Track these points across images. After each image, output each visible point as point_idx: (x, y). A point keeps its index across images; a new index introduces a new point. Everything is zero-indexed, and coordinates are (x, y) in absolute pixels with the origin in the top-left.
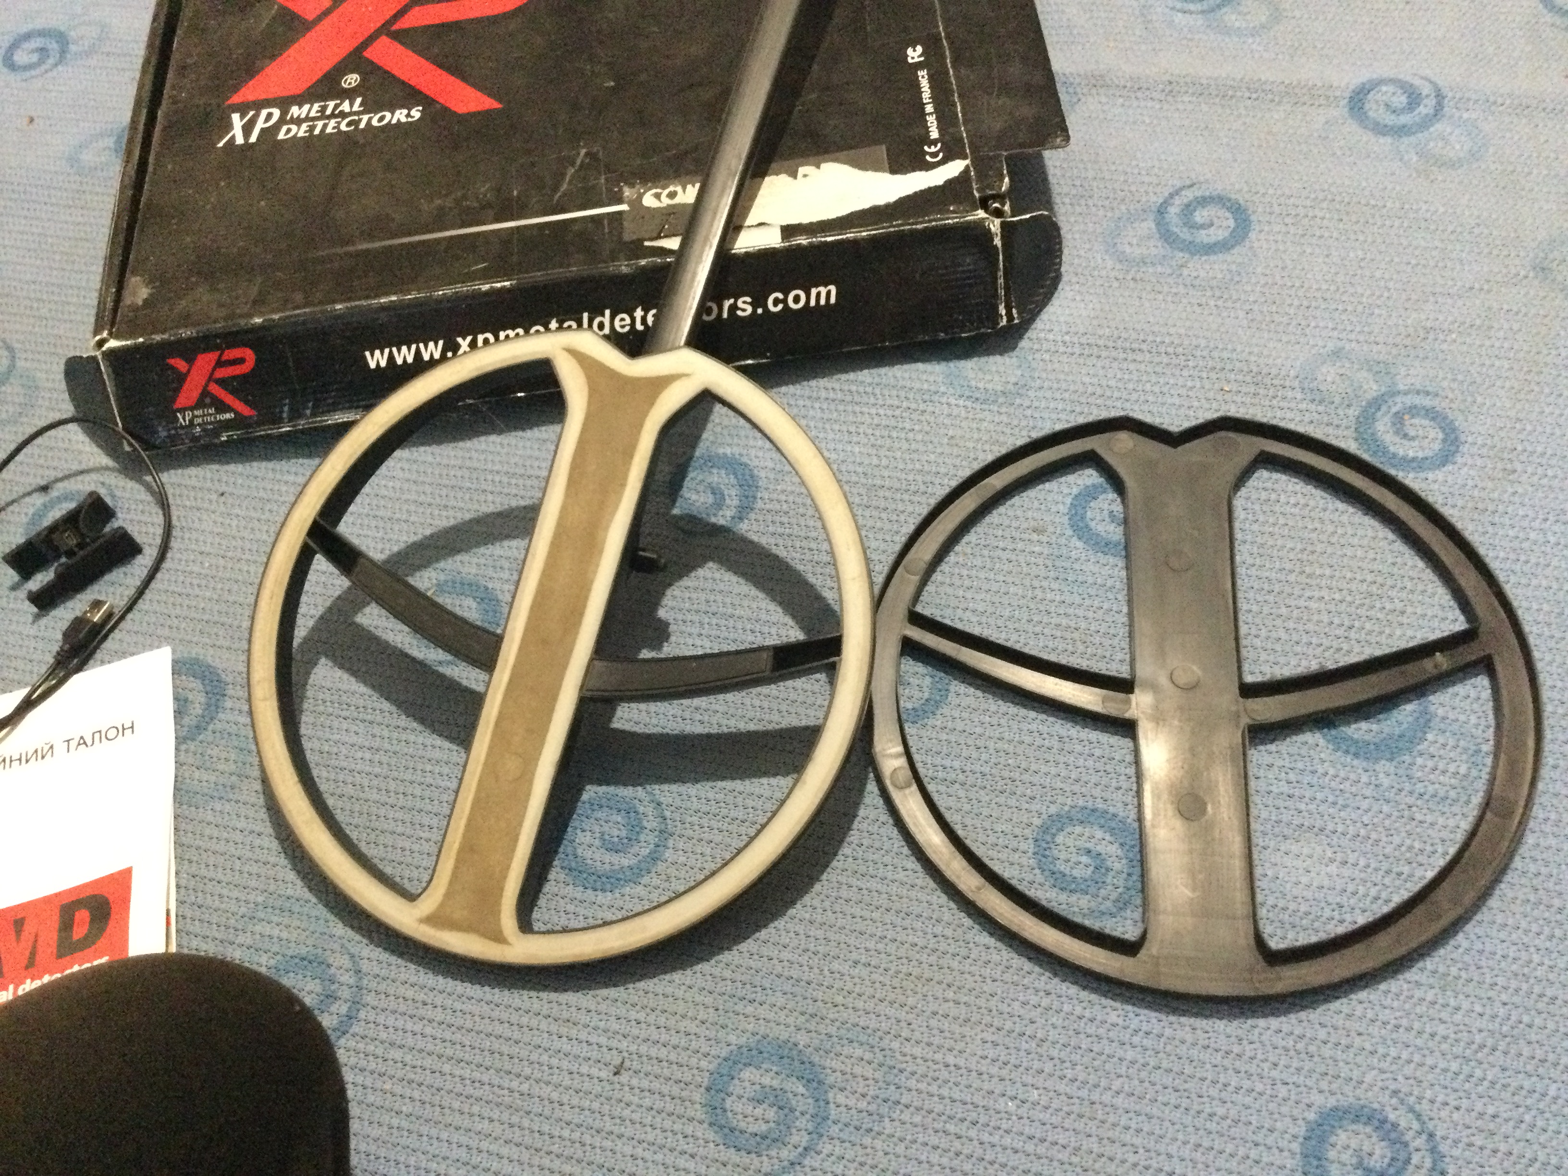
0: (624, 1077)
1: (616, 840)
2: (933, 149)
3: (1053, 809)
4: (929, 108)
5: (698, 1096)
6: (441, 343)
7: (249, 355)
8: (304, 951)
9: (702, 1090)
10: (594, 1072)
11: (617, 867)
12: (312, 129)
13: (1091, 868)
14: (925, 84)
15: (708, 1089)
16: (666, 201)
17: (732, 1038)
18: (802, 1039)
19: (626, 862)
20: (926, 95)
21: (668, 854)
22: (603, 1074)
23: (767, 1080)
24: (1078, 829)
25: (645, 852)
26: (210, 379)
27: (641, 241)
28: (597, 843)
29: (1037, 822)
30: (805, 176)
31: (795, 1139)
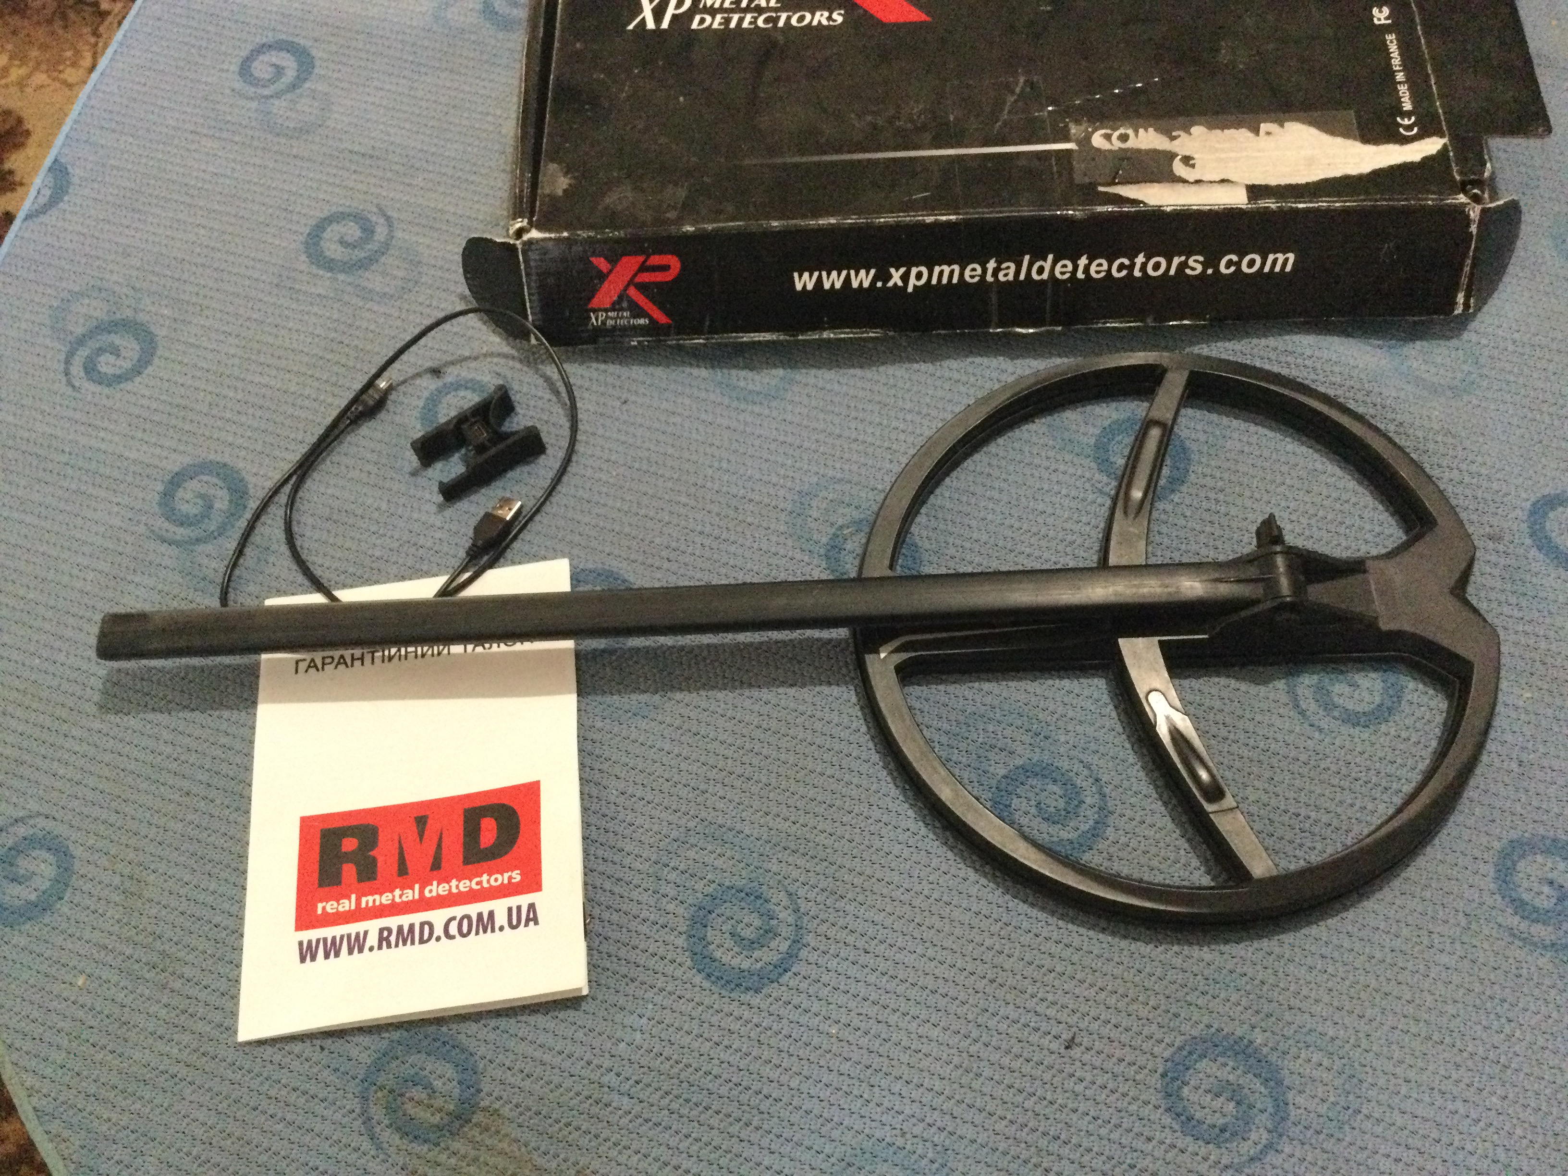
0: (1076, 1052)
1: (1052, 810)
2: (1406, 122)
3: (1514, 835)
4: (1400, 77)
5: (1155, 1081)
6: (873, 272)
7: (675, 263)
8: (740, 883)
9: (1158, 1075)
10: (1045, 1042)
11: (1055, 839)
12: (727, 21)
13: (1554, 900)
14: (1393, 48)
15: (1164, 1075)
16: (1117, 144)
17: (1186, 1027)
18: (1259, 1038)
19: (1064, 835)
20: (1396, 61)
21: (1110, 831)
22: (1054, 1046)
23: (1223, 1074)
24: (1539, 858)
25: (1084, 827)
26: (630, 282)
27: (1093, 186)
28: (1033, 810)
29: (1497, 845)
30: (1268, 133)
31: (1254, 1136)
